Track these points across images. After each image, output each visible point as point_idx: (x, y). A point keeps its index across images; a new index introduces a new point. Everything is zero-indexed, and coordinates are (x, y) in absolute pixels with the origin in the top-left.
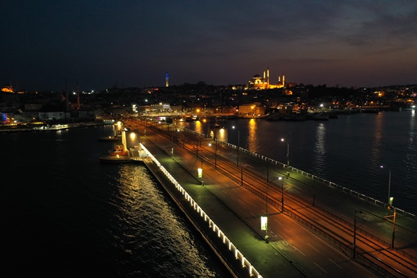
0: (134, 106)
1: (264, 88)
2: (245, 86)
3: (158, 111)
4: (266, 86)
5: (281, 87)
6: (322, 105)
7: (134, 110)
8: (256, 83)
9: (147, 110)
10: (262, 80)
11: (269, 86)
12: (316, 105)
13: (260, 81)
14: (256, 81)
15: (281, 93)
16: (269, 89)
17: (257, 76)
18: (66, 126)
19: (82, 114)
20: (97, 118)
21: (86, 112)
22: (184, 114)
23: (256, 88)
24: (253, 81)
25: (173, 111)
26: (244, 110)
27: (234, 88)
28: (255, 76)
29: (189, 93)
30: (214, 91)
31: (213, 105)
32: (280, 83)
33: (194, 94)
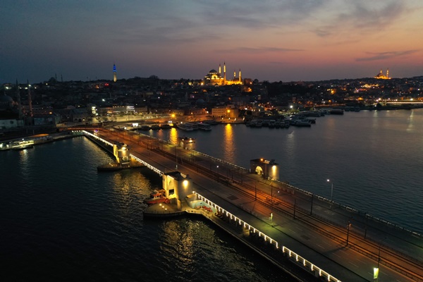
0: (94, 108)
1: (220, 84)
2: (200, 81)
3: (122, 114)
4: (223, 82)
5: (238, 83)
6: (291, 107)
7: (94, 112)
8: (213, 78)
9: (109, 112)
10: (218, 75)
11: (226, 82)
12: (285, 106)
13: (216, 76)
14: (213, 76)
15: (240, 90)
16: (227, 86)
17: (213, 71)
18: (31, 142)
20: (58, 125)
22: (152, 117)
23: (214, 84)
24: (210, 76)
25: (138, 113)
26: (217, 112)
27: (190, 84)
28: (211, 72)
29: (145, 90)
30: (170, 86)
31: (180, 106)
32: (236, 79)
33: (150, 91)
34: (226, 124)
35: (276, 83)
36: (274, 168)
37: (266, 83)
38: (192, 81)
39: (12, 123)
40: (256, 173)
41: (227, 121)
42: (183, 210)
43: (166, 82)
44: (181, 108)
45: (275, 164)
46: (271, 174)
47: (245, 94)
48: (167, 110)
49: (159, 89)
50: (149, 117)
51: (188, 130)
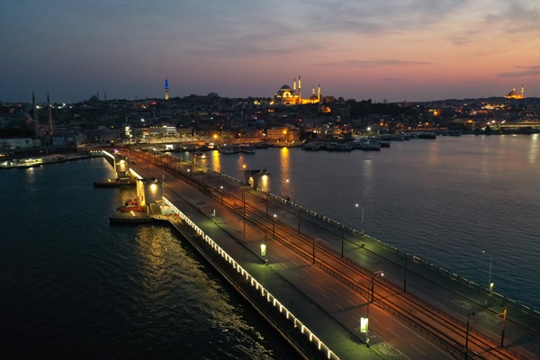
0: (127, 128)
1: (294, 103)
2: (269, 100)
3: (161, 136)
4: (298, 100)
5: (316, 101)
6: (369, 129)
7: (128, 133)
8: (285, 96)
9: (146, 134)
10: (292, 92)
11: (300, 100)
12: (362, 128)
13: (289, 94)
14: (285, 94)
15: (316, 109)
16: (302, 106)
17: (286, 87)
18: (40, 161)
19: (59, 142)
20: (79, 146)
21: (63, 139)
23: (285, 103)
24: (281, 93)
25: (181, 135)
26: (273, 134)
27: (256, 103)
28: (283, 88)
29: (198, 109)
30: (230, 106)
32: (314, 97)
33: (206, 111)
34: (282, 147)
35: (363, 102)
36: (265, 178)
37: (352, 102)
38: (259, 100)
39: (27, 142)
40: (249, 185)
41: (282, 144)
42: (152, 216)
43: (227, 101)
47: (322, 114)
49: (216, 108)
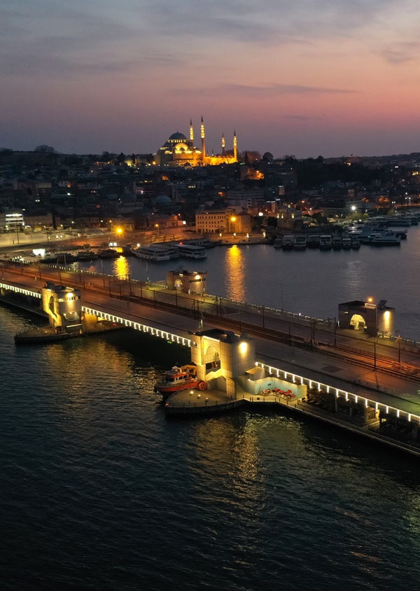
1: (194, 163)
2: (150, 157)
4: (201, 158)
6: (354, 208)
8: (178, 151)
10: (189, 144)
11: (206, 159)
12: (339, 206)
13: (186, 148)
14: (178, 147)
15: (238, 175)
17: (177, 136)
22: (67, 237)
23: (180, 164)
24: (172, 147)
25: (33, 227)
26: (206, 222)
27: (129, 164)
28: (174, 137)
29: (31, 177)
30: (87, 169)
31: (123, 210)
32: (229, 153)
33: (46, 180)
34: (231, 245)
35: (310, 160)
36: (387, 316)
37: (290, 161)
38: (133, 158)
40: (352, 327)
42: (240, 398)
43: (73, 160)
44: (126, 215)
45: (388, 309)
46: (383, 325)
47: (251, 183)
48: (94, 220)
49: (63, 175)
50: (59, 236)
51: (159, 258)
